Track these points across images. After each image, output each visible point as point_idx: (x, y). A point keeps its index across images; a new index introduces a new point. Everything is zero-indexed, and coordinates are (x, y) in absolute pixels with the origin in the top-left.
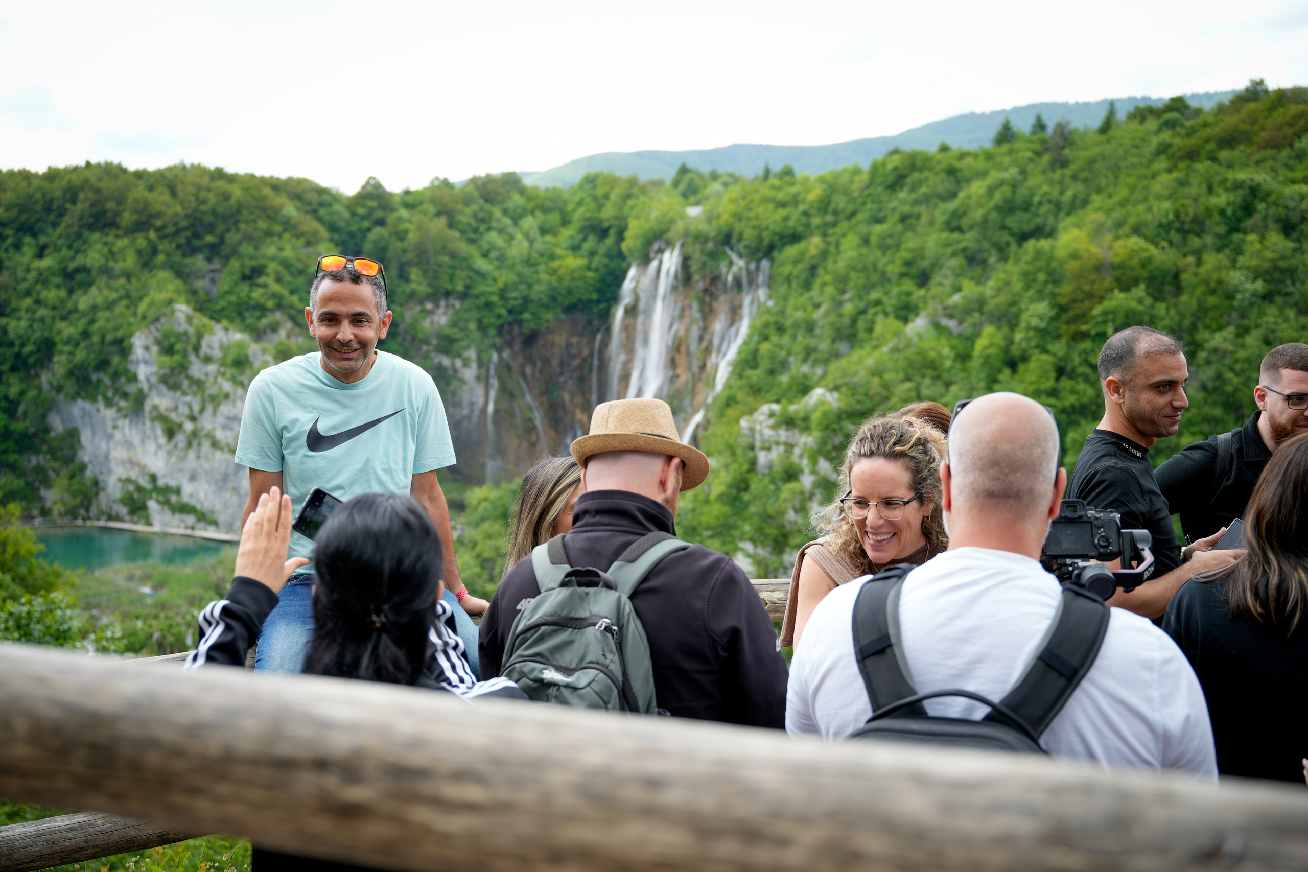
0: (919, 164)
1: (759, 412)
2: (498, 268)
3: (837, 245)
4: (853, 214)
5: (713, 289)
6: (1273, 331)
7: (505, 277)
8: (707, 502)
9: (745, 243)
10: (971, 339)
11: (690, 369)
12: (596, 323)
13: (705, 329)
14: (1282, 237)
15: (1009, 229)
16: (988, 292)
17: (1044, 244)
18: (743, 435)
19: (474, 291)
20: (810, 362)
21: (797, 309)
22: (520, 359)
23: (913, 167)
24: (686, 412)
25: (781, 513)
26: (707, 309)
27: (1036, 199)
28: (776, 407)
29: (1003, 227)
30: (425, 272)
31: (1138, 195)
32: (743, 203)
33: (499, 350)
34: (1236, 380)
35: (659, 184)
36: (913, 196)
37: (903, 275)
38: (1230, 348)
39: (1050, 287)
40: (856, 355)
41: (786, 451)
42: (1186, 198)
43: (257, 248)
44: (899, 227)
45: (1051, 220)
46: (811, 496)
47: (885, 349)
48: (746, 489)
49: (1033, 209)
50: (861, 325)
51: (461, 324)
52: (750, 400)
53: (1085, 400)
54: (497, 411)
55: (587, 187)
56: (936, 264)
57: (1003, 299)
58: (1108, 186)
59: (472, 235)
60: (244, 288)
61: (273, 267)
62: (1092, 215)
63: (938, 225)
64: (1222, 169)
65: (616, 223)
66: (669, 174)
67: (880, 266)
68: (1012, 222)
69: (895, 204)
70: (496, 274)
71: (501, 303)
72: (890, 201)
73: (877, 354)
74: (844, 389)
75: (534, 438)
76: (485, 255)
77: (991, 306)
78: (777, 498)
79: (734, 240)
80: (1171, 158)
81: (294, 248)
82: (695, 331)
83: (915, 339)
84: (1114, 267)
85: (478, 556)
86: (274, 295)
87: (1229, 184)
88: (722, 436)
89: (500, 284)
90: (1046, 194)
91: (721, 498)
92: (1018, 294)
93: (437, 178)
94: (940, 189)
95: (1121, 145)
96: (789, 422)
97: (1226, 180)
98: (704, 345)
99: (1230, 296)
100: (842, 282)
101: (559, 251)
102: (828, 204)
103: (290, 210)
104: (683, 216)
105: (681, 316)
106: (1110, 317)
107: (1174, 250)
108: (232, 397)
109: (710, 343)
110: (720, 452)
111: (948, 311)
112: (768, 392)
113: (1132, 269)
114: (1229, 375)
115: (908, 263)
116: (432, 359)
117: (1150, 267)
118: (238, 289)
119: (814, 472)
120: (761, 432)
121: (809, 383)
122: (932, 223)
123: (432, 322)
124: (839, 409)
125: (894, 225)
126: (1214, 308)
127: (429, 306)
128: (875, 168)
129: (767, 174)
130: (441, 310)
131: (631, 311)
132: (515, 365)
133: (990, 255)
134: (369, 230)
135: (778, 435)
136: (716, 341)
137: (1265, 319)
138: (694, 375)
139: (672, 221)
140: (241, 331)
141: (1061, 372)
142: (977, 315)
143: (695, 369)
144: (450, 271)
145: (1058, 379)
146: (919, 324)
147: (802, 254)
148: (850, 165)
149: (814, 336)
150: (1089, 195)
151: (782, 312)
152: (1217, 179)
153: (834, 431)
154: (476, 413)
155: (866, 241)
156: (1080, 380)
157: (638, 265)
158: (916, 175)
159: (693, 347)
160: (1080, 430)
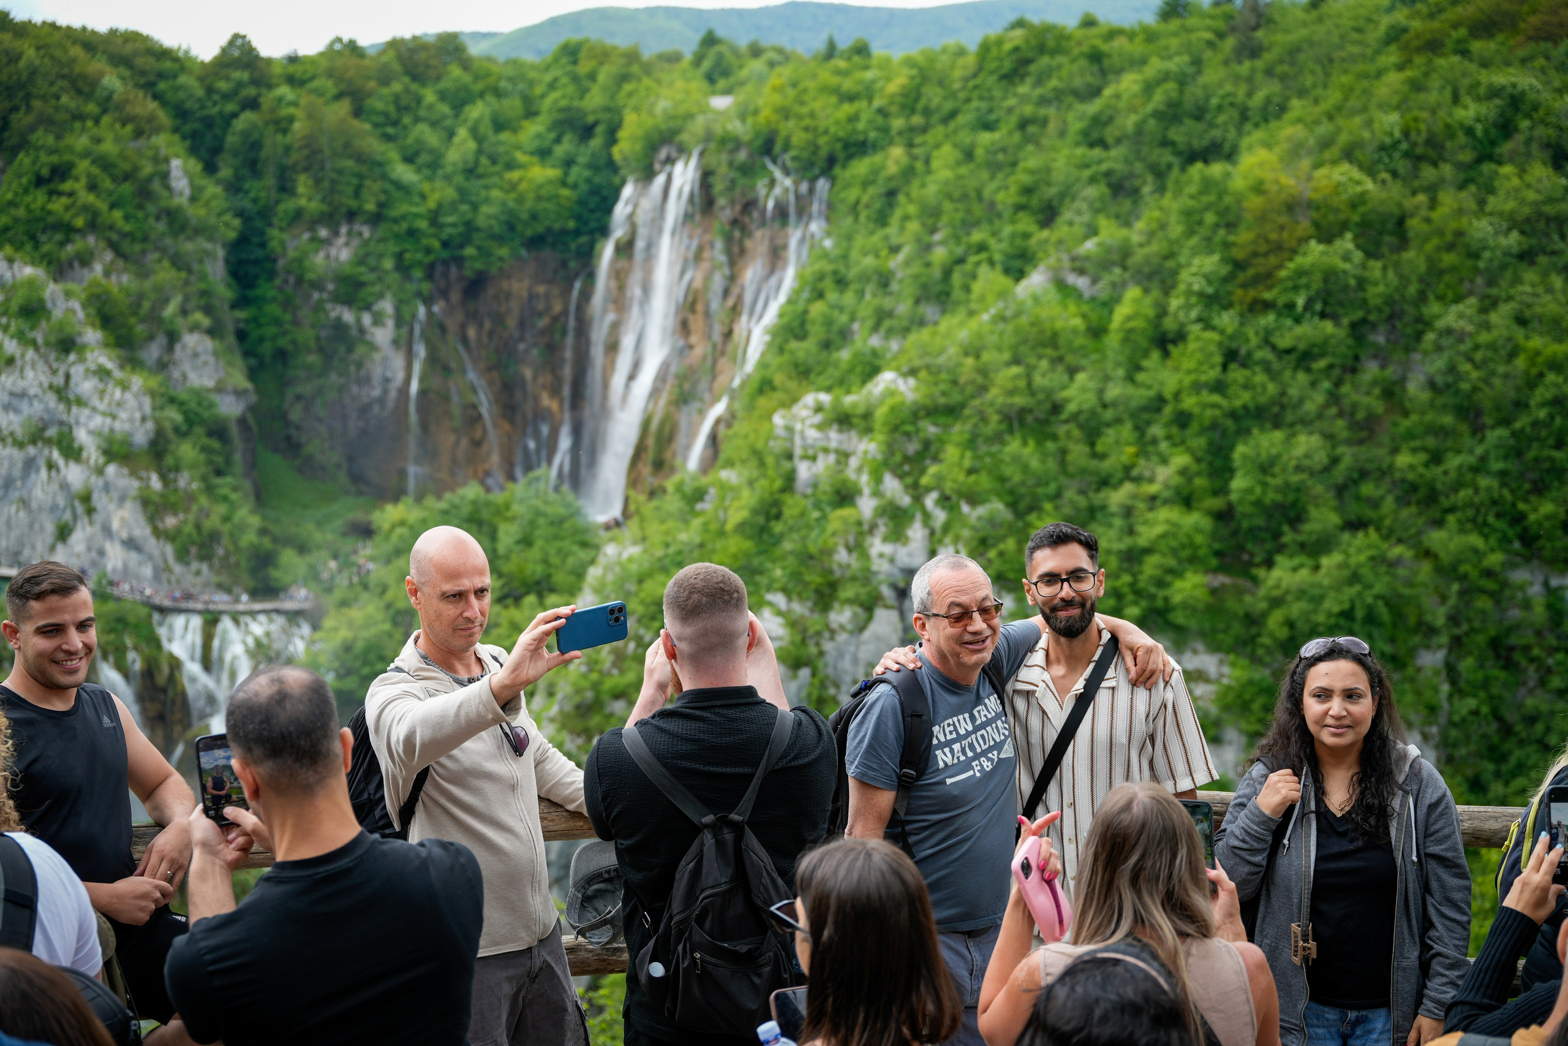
0: (1051, 43)
1: (801, 404)
2: (430, 179)
3: (927, 161)
4: (953, 114)
5: (746, 219)
6: (1529, 306)
7: (440, 192)
8: (722, 533)
9: (793, 153)
10: (1109, 305)
11: (709, 337)
12: (572, 264)
13: (732, 278)
14: (1550, 171)
15: (1173, 144)
16: (1136, 238)
17: (1216, 169)
18: (776, 438)
19: (394, 213)
20: (883, 330)
21: (865, 254)
22: (459, 316)
23: (1042, 49)
24: (701, 400)
25: (828, 552)
26: (736, 249)
27: (1214, 101)
28: (825, 398)
29: (1165, 143)
30: (318, 181)
31: (1354, 103)
32: (791, 93)
33: (428, 301)
34: (1475, 374)
35: (673, 58)
36: (1039, 91)
37: (1019, 208)
38: (1470, 328)
39: (1222, 232)
40: (947, 323)
41: (838, 462)
42: (1422, 109)
43: (59, 137)
44: (1017, 137)
45: (1232, 134)
46: (873, 528)
47: (985, 317)
48: (778, 516)
49: (1208, 116)
50: (957, 278)
51: (372, 261)
52: (792, 385)
53: (1262, 400)
54: (423, 393)
55: (564, 60)
56: (1067, 194)
57: (1155, 248)
58: (1314, 86)
59: (390, 130)
60: (39, 198)
61: (83, 166)
62: (1288, 131)
63: (1071, 136)
64: (1472, 67)
65: (606, 116)
66: (688, 44)
67: (987, 193)
68: (1177, 134)
69: (1012, 102)
70: (426, 187)
71: (431, 231)
72: (1004, 98)
73: (973, 324)
74: (923, 374)
75: (478, 434)
76: (409, 159)
77: (1139, 256)
78: (823, 531)
79: (778, 148)
80: (1405, 48)
81: (117, 139)
82: (718, 282)
83: (1029, 303)
84: (1311, 205)
85: (389, 606)
86: (85, 208)
87: (1482, 91)
88: (746, 437)
89: (431, 204)
90: (1229, 95)
91: (741, 527)
92: (1176, 242)
93: (339, 40)
94: (1078, 82)
95: (1337, 26)
96: (843, 420)
97: (1478, 84)
98: (730, 302)
99: (1475, 255)
100: (931, 215)
101: (520, 157)
102: (917, 99)
103: (112, 81)
104: (704, 109)
105: (698, 257)
106: (1304, 281)
107: (1399, 183)
108: (19, 363)
109: (740, 298)
110: (744, 462)
111: (1078, 264)
112: (820, 373)
113: (1337, 210)
114: (1466, 367)
115: (1028, 191)
116: (326, 312)
117: (1362, 209)
118: (29, 199)
119: (876, 493)
120: (802, 432)
121: (878, 362)
122: (1062, 134)
123: (328, 257)
124: (915, 403)
125: (1010, 133)
126: (1452, 269)
127: (323, 233)
128: (985, 48)
129: (831, 51)
130: (341, 240)
131: (625, 248)
132: (452, 325)
133: (1144, 183)
134: (235, 115)
135: (828, 439)
136: (748, 298)
137: (1520, 288)
138: (714, 346)
139: (689, 116)
140: (33, 264)
141: (1231, 356)
142: (1117, 271)
143: (717, 337)
144: (355, 181)
145: (1225, 367)
146: (1037, 280)
147: (876, 171)
148: (951, 41)
149: (890, 294)
150: (1288, 99)
151: (845, 257)
152: (1466, 82)
153: (908, 435)
154: (393, 394)
155: (969, 155)
156: (1258, 369)
157: (637, 181)
158: (1045, 61)
159: (715, 305)
160: (1252, 442)
